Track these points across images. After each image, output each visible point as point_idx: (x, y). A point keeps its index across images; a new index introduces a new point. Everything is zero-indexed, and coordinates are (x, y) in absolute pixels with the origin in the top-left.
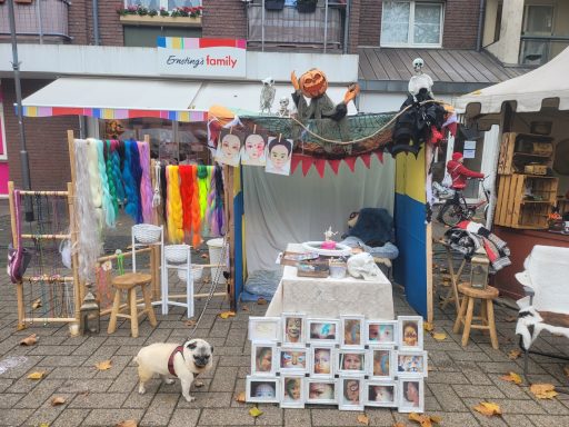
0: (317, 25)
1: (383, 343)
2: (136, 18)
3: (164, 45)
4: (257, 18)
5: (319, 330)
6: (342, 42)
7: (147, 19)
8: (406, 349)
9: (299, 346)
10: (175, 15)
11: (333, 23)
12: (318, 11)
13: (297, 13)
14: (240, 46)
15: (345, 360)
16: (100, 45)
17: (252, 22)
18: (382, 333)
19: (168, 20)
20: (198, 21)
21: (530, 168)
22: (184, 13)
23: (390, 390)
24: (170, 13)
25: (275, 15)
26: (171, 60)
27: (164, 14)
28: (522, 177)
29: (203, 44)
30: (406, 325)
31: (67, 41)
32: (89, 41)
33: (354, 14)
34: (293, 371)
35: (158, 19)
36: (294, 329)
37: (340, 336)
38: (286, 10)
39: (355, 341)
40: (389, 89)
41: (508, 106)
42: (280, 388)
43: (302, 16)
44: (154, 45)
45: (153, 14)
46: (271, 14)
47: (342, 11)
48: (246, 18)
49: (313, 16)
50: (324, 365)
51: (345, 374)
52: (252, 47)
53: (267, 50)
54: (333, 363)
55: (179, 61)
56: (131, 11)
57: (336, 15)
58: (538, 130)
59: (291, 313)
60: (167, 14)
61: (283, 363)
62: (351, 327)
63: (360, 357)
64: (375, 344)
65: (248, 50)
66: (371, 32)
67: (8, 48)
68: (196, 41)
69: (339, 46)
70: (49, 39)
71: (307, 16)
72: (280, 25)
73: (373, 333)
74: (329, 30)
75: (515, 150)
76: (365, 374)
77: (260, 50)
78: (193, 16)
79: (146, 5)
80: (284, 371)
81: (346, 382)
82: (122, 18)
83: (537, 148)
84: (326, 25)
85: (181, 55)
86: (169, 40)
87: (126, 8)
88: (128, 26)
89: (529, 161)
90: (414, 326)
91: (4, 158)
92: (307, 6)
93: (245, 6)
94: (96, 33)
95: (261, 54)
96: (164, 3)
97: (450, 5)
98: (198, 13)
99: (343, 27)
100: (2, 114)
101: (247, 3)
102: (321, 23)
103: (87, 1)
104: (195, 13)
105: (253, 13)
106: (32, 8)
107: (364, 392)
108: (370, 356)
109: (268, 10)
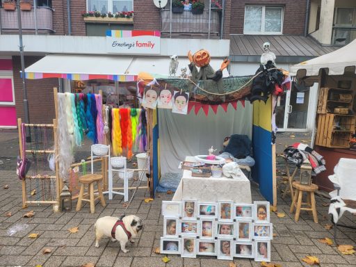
0: (204, 21)
1: (244, 218)
2: (93, 19)
3: (110, 35)
4: (167, 18)
5: (205, 210)
6: (220, 32)
7: (100, 19)
8: (259, 222)
9: (193, 219)
10: (117, 16)
11: (214, 20)
12: (205, 13)
13: (192, 15)
14: (157, 35)
16: (72, 35)
17: (164, 21)
18: (244, 212)
19: (113, 19)
20: (131, 20)
21: (337, 110)
22: (122, 15)
23: (249, 247)
24: (114, 15)
25: (178, 16)
26: (115, 44)
27: (110, 16)
28: (332, 116)
30: (259, 207)
31: (52, 33)
32: (65, 33)
33: (227, 15)
34: (189, 235)
35: (107, 19)
36: (190, 209)
37: (218, 213)
38: (185, 13)
39: (227, 217)
40: (249, 60)
41: (324, 72)
42: (181, 245)
43: (195, 16)
44: (104, 35)
45: (104, 16)
46: (176, 15)
47: (220, 13)
48: (160, 18)
49: (201, 16)
50: (208, 231)
51: (222, 237)
52: (164, 35)
53: (173, 37)
54: (213, 230)
55: (119, 45)
56: (91, 15)
57: (216, 15)
58: (342, 86)
59: (188, 199)
60: (112, 16)
61: (183, 230)
62: (225, 208)
63: (231, 227)
64: (240, 219)
65: (161, 37)
66: (238, 25)
67: (17, 37)
68: (130, 32)
69: (218, 34)
70: (41, 32)
71: (198, 16)
72: (181, 22)
73: (239, 211)
74: (212, 24)
75: (328, 98)
76: (234, 237)
77: (169, 37)
78: (128, 17)
79: (99, 11)
80: (183, 235)
81: (222, 242)
82: (85, 19)
83: (342, 97)
84: (210, 22)
85: (121, 41)
86: (113, 32)
87: (87, 12)
88: (88, 24)
89: (337, 105)
90: (264, 207)
91: (13, 103)
92: (198, 10)
93: (159, 10)
94: (69, 28)
95: (169, 40)
96: (110, 10)
97: (288, 8)
98: (131, 15)
99: (220, 22)
100: (11, 77)
101: (160, 8)
102: (206, 20)
103: (64, 9)
104: (129, 15)
105: (165, 15)
106: (31, 13)
107: (233, 249)
108: (236, 226)
109: (174, 13)
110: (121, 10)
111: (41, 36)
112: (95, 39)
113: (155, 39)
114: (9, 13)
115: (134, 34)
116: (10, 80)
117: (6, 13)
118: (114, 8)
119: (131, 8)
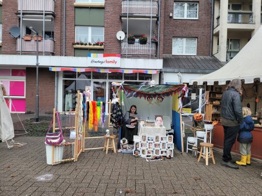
0: (147, 48)
1: (164, 141)
2: (79, 46)
3: (90, 56)
4: (125, 46)
5: (149, 139)
6: (157, 54)
7: (83, 46)
8: (169, 143)
9: (145, 142)
10: (94, 45)
11: (153, 48)
12: (147, 43)
13: (139, 44)
14: (118, 56)
15: (155, 145)
16: (65, 56)
17: (123, 48)
18: (164, 139)
19: (91, 47)
20: (103, 47)
21: (214, 102)
22: (97, 44)
23: (166, 152)
24: (92, 44)
25: (131, 45)
26: (92, 61)
27: (90, 44)
28: (212, 105)
29: (105, 56)
30: (169, 137)
31: (53, 54)
32: (61, 55)
33: (161, 45)
34: (144, 148)
35: (88, 46)
36: (144, 138)
37: (154, 140)
38: (135, 43)
39: (158, 141)
40: (175, 71)
42: (141, 152)
43: (141, 45)
44: (86, 56)
45: (86, 44)
46: (130, 45)
47: (156, 43)
48: (120, 46)
49: (145, 45)
50: (151, 147)
51: (156, 148)
52: (122, 56)
53: (128, 57)
54: (153, 146)
55: (95, 62)
56: (78, 44)
57: (154, 45)
58: (217, 90)
60: (91, 45)
61: (142, 146)
62: (157, 138)
63: (159, 145)
64: (162, 142)
65: (121, 58)
66: (168, 48)
68: (102, 55)
69: (155, 56)
70: (47, 54)
71: (143, 45)
72: (133, 48)
73: (162, 139)
74: (152, 50)
75: (209, 97)
76: (160, 148)
77: (126, 57)
78: (101, 45)
79: (83, 41)
80: (142, 148)
81: (156, 150)
82: (74, 46)
83: (217, 96)
84: (150, 49)
85: (96, 60)
86: (92, 55)
87: (76, 42)
88: (76, 49)
89: (215, 100)
90: (171, 137)
91: (24, 97)
92: (143, 42)
93: (120, 42)
94: (64, 51)
95: (126, 59)
96: (90, 41)
97: (199, 39)
98: (103, 44)
99: (157, 49)
100: (25, 81)
101: (121, 41)
102: (149, 48)
103: (61, 40)
104: (102, 44)
105: (123, 44)
106: (41, 42)
107: (160, 152)
108: (161, 144)
109: (129, 43)
110: (96, 41)
111: (47, 56)
112: (80, 58)
113: (117, 59)
114: (27, 42)
115: (104, 56)
116: (24, 82)
117: (25, 42)
118: (92, 39)
119: (102, 40)
